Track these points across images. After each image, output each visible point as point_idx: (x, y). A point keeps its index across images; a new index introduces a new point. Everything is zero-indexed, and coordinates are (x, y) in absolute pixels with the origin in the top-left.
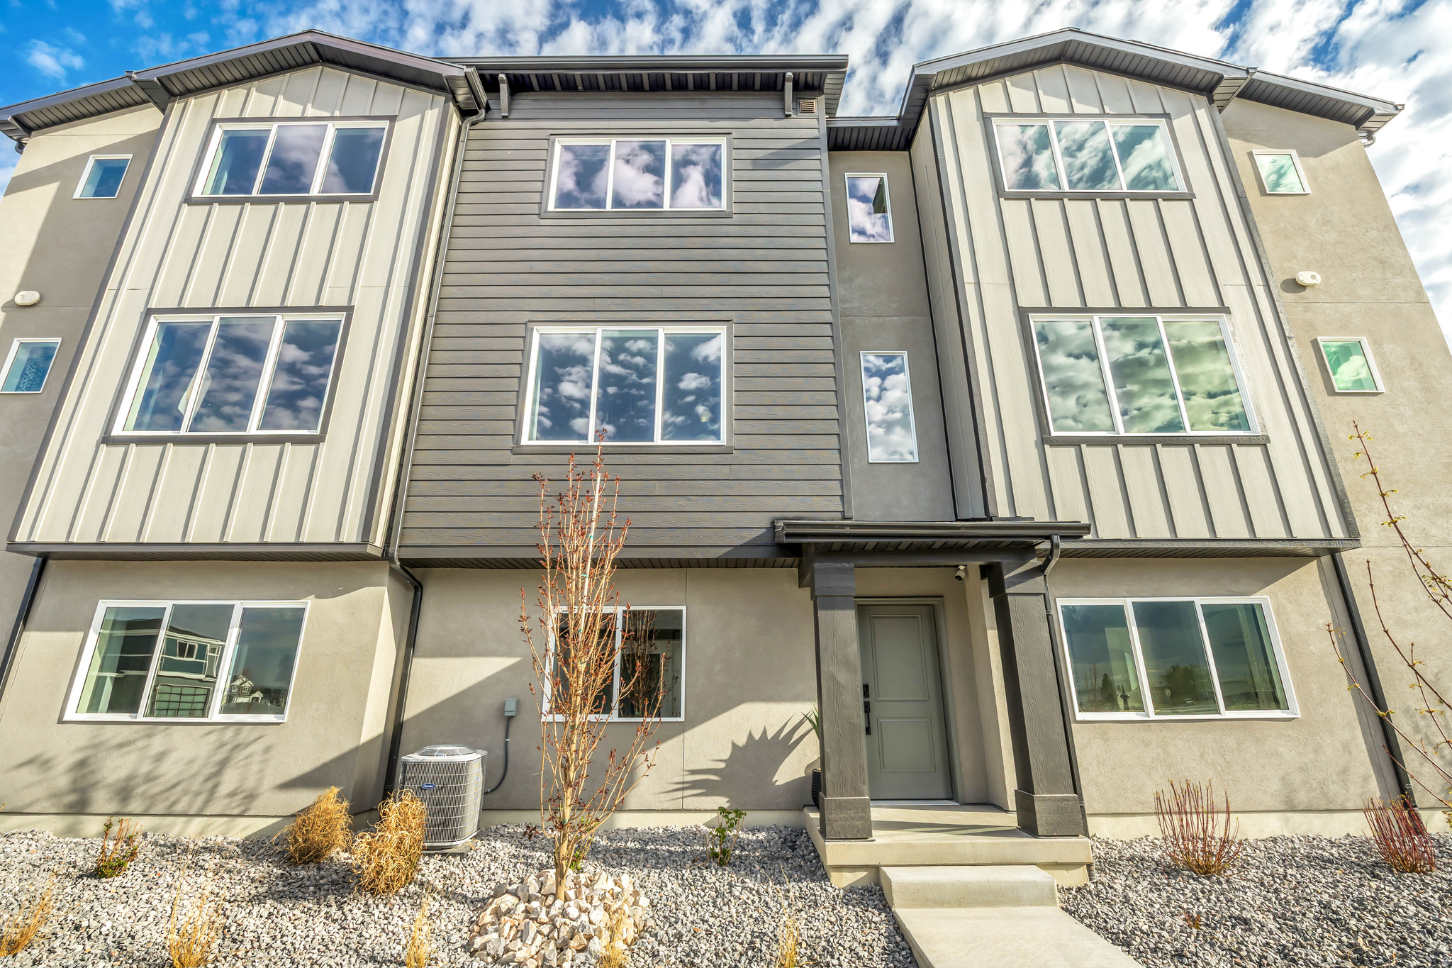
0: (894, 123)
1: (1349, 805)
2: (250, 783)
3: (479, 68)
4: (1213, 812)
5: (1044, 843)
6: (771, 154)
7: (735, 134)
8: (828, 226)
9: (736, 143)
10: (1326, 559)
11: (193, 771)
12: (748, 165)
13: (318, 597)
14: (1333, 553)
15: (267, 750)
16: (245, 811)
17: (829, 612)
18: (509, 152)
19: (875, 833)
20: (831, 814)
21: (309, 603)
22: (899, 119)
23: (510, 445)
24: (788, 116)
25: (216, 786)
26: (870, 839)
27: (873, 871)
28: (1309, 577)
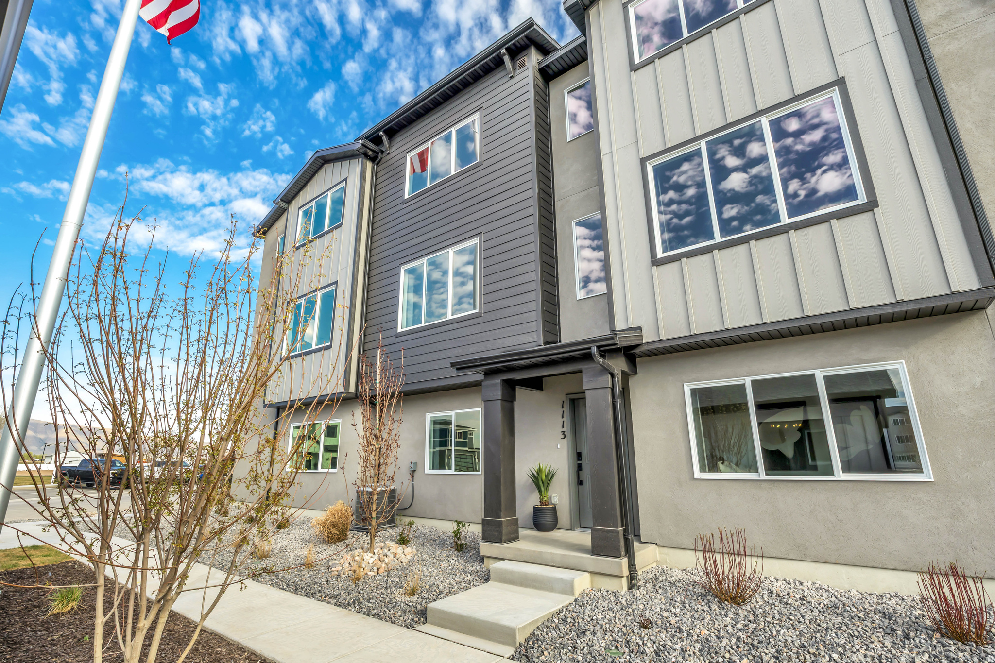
3: (367, 138)
7: (484, 107)
9: (484, 113)
24: (511, 77)
26: (504, 543)
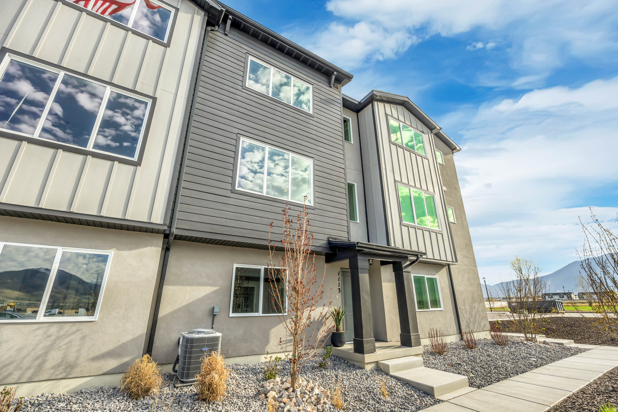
0: (357, 103)
1: (452, 334)
2: (71, 358)
4: (442, 336)
5: (414, 349)
6: (326, 99)
7: (315, 86)
8: (343, 133)
9: (315, 90)
10: (447, 266)
11: (23, 354)
12: (318, 99)
13: (118, 249)
14: (449, 265)
15: (83, 338)
16: (67, 375)
17: (363, 274)
18: (228, 52)
19: (376, 350)
20: (365, 345)
21: (111, 253)
22: (359, 102)
23: (230, 188)
24: (331, 87)
25: (44, 362)
26: (375, 352)
27: (376, 363)
28: (444, 271)
